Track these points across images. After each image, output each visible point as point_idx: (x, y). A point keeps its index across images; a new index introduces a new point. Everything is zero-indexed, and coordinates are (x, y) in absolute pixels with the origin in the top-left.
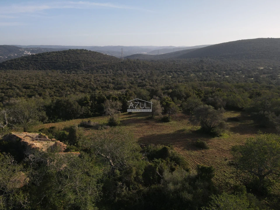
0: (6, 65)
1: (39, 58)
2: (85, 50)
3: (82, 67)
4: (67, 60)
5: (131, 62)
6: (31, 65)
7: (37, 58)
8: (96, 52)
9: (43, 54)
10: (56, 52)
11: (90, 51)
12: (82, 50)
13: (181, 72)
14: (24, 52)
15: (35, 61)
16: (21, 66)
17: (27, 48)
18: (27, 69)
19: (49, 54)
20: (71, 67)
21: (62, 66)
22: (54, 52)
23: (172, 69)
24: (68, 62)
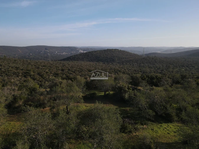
0: (72, 58)
1: (90, 54)
2: (118, 50)
3: (116, 60)
4: (106, 56)
5: (150, 58)
6: (85, 59)
7: (89, 54)
8: (124, 51)
9: (92, 52)
10: (100, 51)
11: (120, 50)
12: (115, 50)
13: (192, 66)
14: (79, 50)
15: (87, 56)
16: (80, 59)
17: (81, 48)
18: (83, 61)
19: (95, 52)
20: (109, 60)
21: (103, 59)
22: (98, 51)
23: (184, 64)
24: (107, 57)
